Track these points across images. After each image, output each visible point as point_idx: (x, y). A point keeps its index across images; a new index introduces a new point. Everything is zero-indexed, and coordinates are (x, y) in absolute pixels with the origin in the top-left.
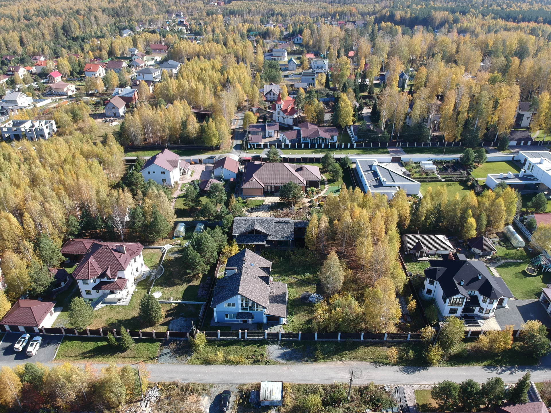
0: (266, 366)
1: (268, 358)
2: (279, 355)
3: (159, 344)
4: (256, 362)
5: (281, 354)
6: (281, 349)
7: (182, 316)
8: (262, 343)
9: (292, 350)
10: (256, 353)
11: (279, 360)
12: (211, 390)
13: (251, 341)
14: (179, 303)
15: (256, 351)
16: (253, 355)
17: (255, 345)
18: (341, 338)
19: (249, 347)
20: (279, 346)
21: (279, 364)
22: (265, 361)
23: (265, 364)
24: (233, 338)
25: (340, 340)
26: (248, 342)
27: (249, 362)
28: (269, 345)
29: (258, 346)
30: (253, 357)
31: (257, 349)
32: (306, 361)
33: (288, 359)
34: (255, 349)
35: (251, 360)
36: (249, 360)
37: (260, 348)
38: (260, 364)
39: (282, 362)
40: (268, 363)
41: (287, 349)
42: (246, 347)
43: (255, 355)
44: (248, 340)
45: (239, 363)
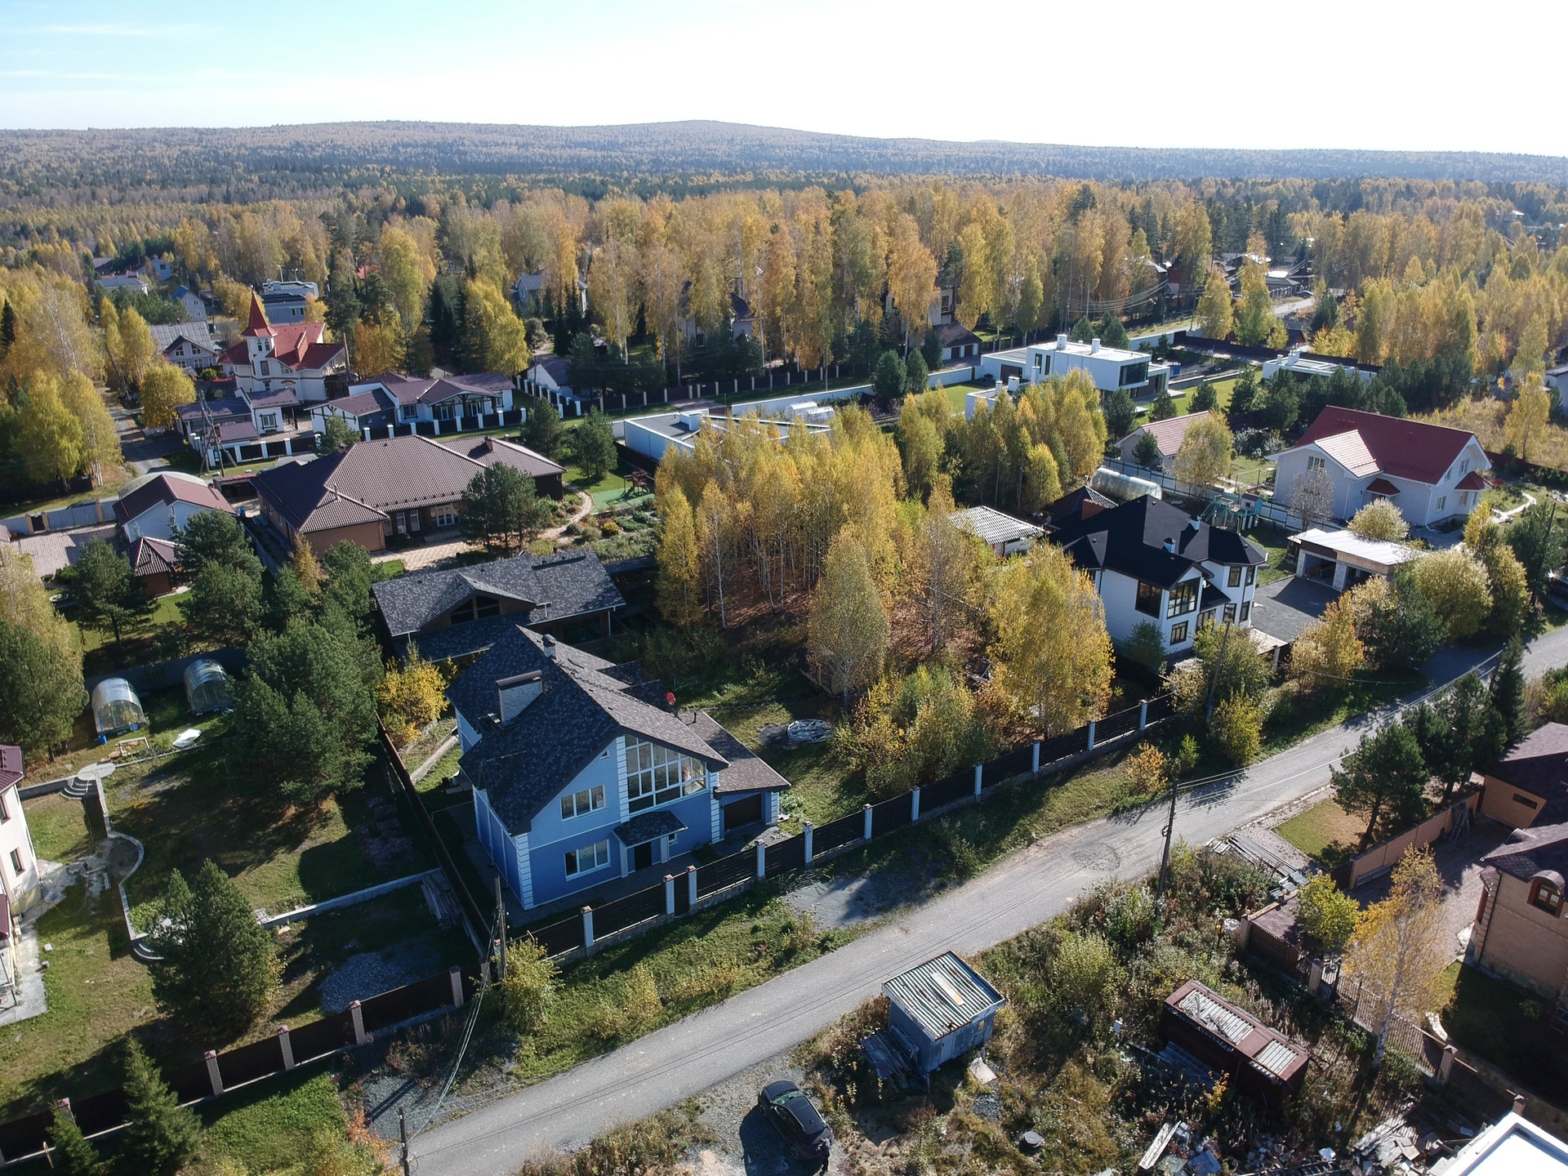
0: (829, 955)
1: (817, 931)
2: (847, 908)
3: (326, 1080)
4: (786, 960)
5: (848, 903)
6: (841, 887)
7: (353, 951)
8: (756, 899)
9: (872, 878)
10: (760, 934)
11: (853, 923)
12: (700, 1119)
13: (713, 908)
14: (308, 917)
15: (755, 929)
16: (756, 944)
17: (739, 912)
18: (983, 787)
19: (721, 930)
20: (819, 883)
21: (865, 931)
22: (813, 943)
23: (823, 953)
24: (644, 925)
25: (982, 795)
26: (703, 916)
27: (762, 972)
28: (785, 894)
29: (752, 914)
30: (760, 952)
31: (758, 922)
32: (941, 887)
33: (880, 905)
34: (749, 926)
35: (763, 963)
36: (757, 967)
37: (762, 915)
38: (804, 962)
39: (869, 921)
40: (830, 945)
41: (851, 881)
42: (711, 934)
43: (764, 943)
44: (701, 911)
45: (728, 992)
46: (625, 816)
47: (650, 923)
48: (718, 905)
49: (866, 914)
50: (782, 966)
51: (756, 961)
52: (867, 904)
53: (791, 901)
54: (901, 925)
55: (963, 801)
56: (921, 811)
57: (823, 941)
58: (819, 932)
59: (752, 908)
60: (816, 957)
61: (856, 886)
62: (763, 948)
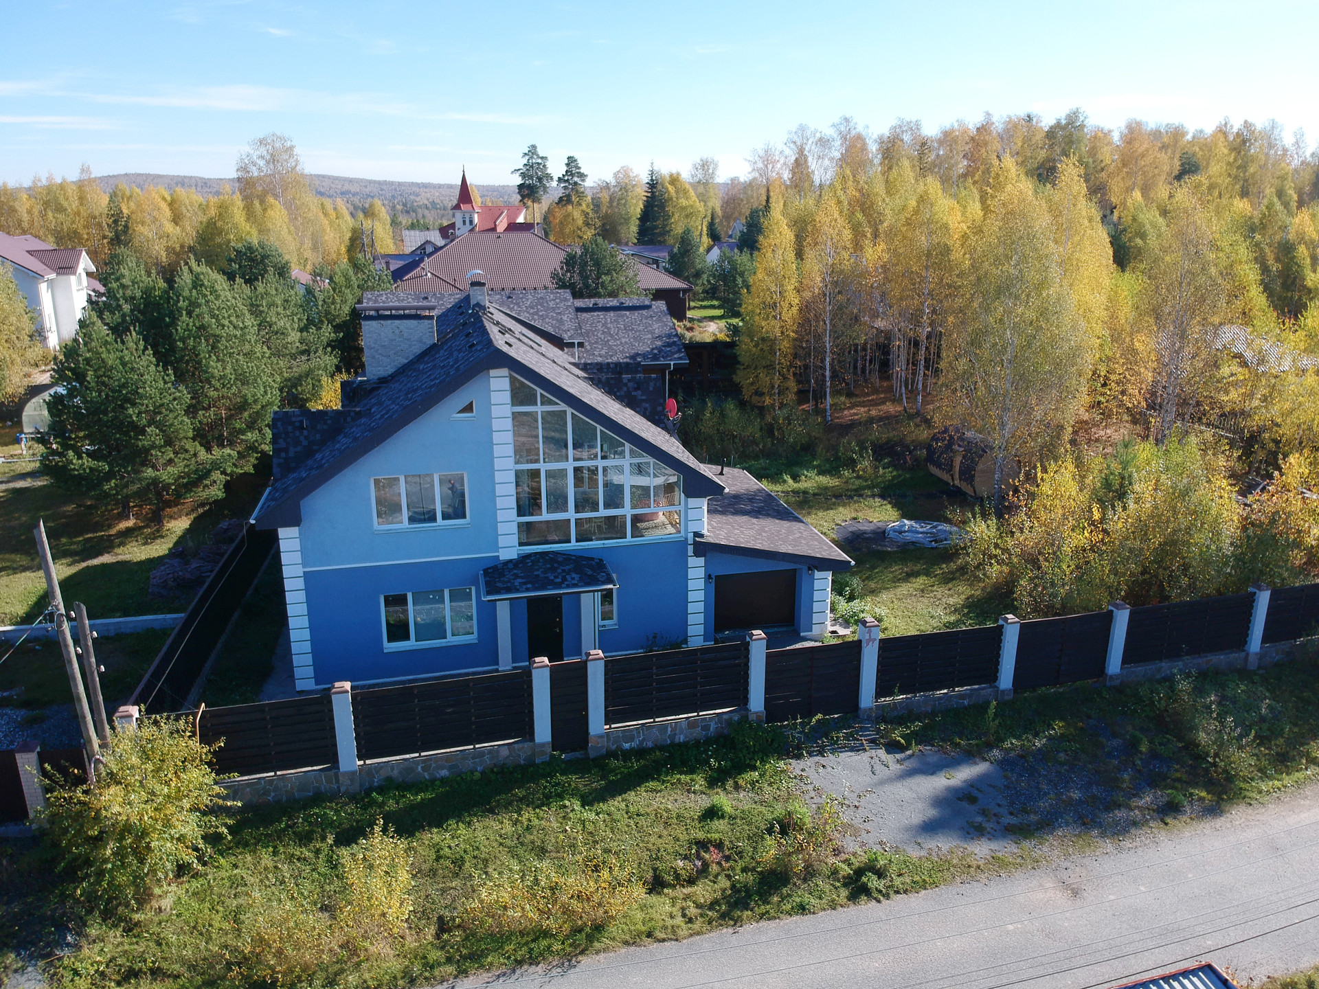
0: (867, 909)
1: (851, 845)
2: (932, 813)
4: (760, 895)
5: (937, 803)
6: (929, 769)
9: (1004, 764)
10: (719, 825)
11: (944, 844)
13: (640, 753)
15: (712, 813)
16: (703, 845)
17: (692, 771)
18: (1265, 639)
19: (640, 798)
20: (882, 753)
21: (969, 871)
22: (835, 872)
23: (853, 897)
24: (480, 754)
25: (1262, 656)
26: (614, 763)
27: (693, 911)
28: (798, 757)
29: (716, 780)
30: (706, 865)
31: (724, 800)
32: (1168, 811)
33: (1013, 820)
34: (704, 802)
35: (703, 891)
36: (687, 897)
37: (737, 787)
38: (802, 909)
39: (981, 849)
40: (873, 882)
41: (953, 763)
42: (615, 804)
43: (719, 845)
44: (612, 754)
45: (590, 938)
46: (509, 548)
47: (493, 752)
48: (652, 750)
49: (975, 831)
50: (746, 907)
51: (691, 881)
52: (984, 813)
53: (810, 772)
54: (1064, 875)
55: (1219, 659)
56: (1126, 660)
57: (860, 872)
58: (856, 850)
59: (720, 768)
60: (833, 905)
61: (963, 775)
62: (712, 856)
